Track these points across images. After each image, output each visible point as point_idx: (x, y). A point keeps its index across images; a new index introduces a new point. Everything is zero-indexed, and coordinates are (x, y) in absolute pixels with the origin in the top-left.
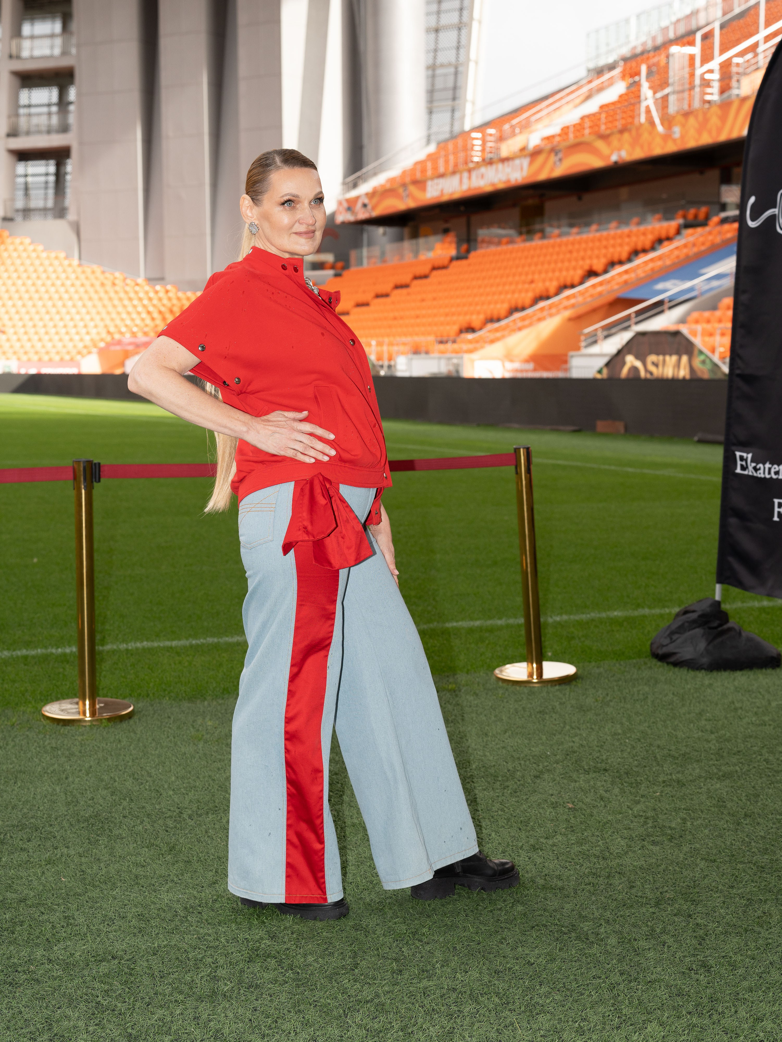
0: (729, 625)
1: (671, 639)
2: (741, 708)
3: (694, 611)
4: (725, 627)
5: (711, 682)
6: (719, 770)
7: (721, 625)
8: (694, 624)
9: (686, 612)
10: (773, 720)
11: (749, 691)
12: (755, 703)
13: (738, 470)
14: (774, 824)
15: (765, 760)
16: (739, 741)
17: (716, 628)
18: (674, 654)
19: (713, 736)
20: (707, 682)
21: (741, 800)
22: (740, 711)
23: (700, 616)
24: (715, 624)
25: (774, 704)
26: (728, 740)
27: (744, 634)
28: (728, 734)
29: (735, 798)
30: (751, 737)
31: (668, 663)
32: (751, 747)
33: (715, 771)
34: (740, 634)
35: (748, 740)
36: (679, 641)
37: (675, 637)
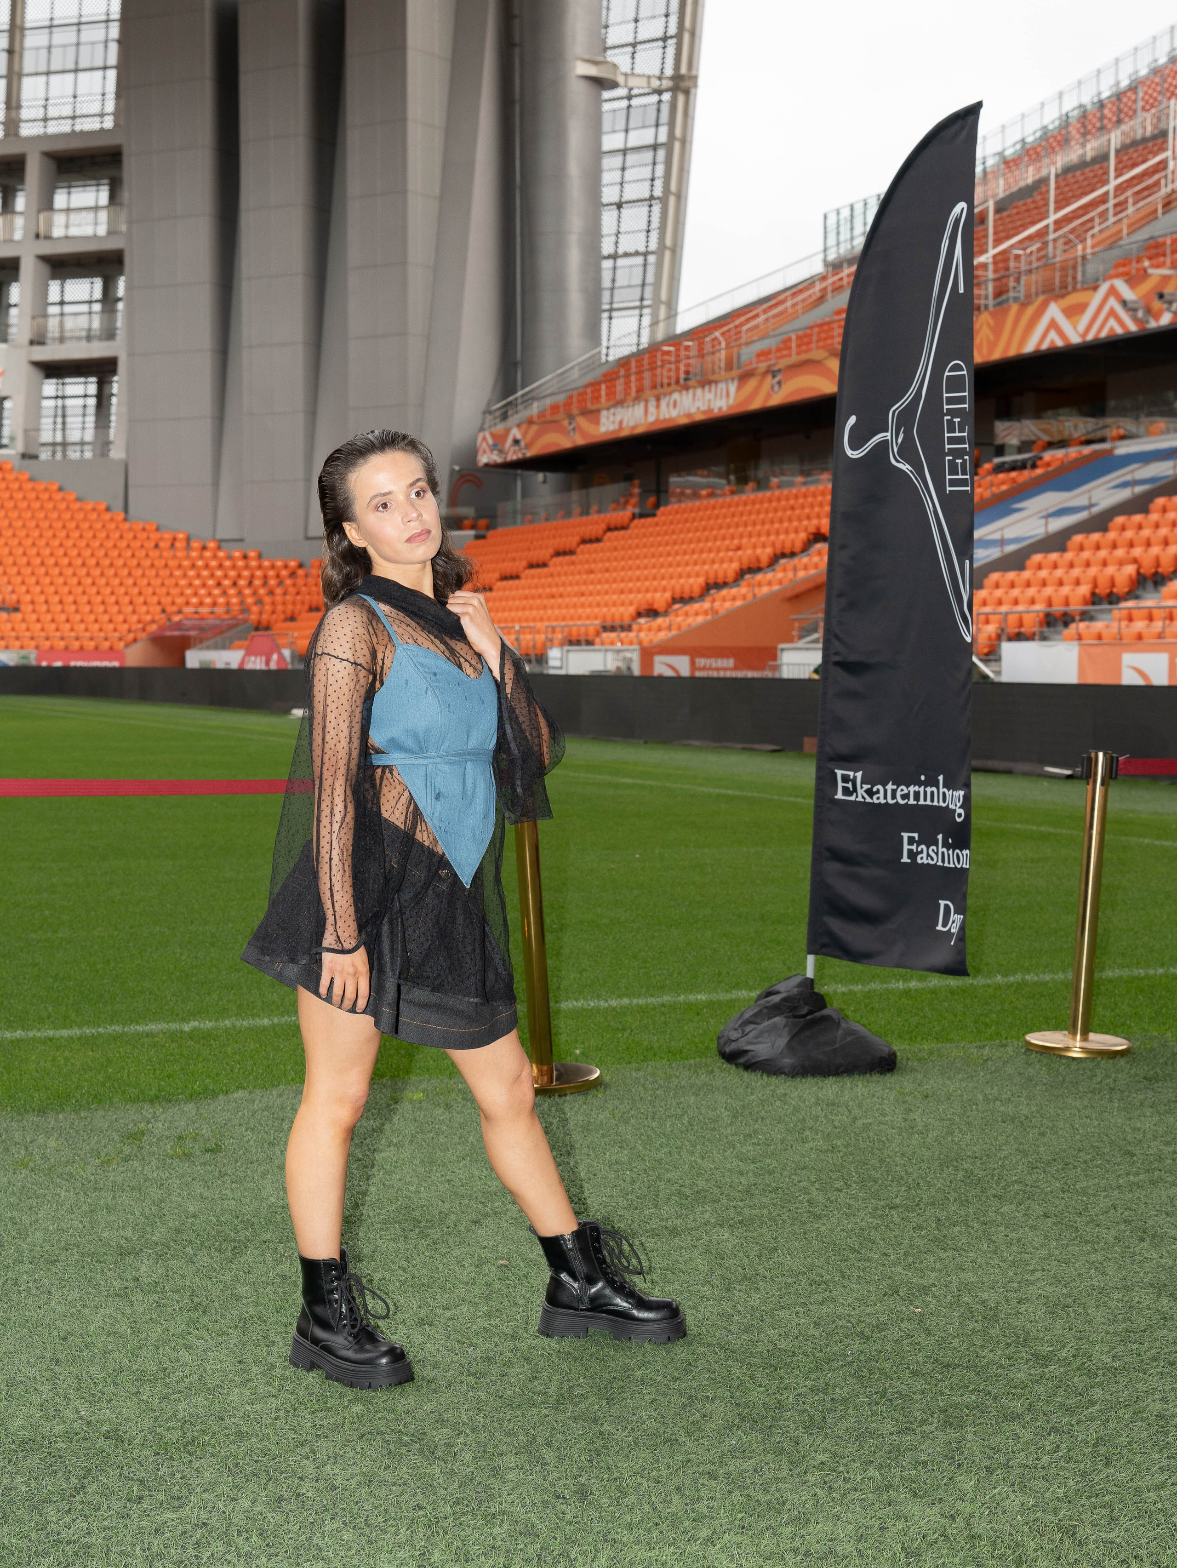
0: (825, 1012)
1: (743, 1031)
2: (811, 1128)
3: (778, 993)
4: (818, 1014)
5: (788, 1091)
6: (740, 1214)
7: (810, 1012)
8: (776, 1010)
9: (769, 994)
10: (847, 1146)
11: (833, 1104)
12: (833, 1121)
13: (840, 796)
14: (779, 1290)
15: (808, 1201)
16: (786, 1173)
17: (804, 1016)
18: (746, 1052)
19: (752, 1166)
20: (780, 1091)
21: (748, 1257)
22: (807, 1133)
23: (784, 1000)
24: (805, 1010)
25: (860, 1123)
26: (771, 1173)
27: (843, 1025)
28: (775, 1164)
29: (741, 1254)
30: (805, 1168)
31: (737, 1065)
32: (800, 1182)
33: (732, 1215)
34: (839, 1024)
35: (798, 1171)
36: (751, 1035)
37: (748, 1028)
